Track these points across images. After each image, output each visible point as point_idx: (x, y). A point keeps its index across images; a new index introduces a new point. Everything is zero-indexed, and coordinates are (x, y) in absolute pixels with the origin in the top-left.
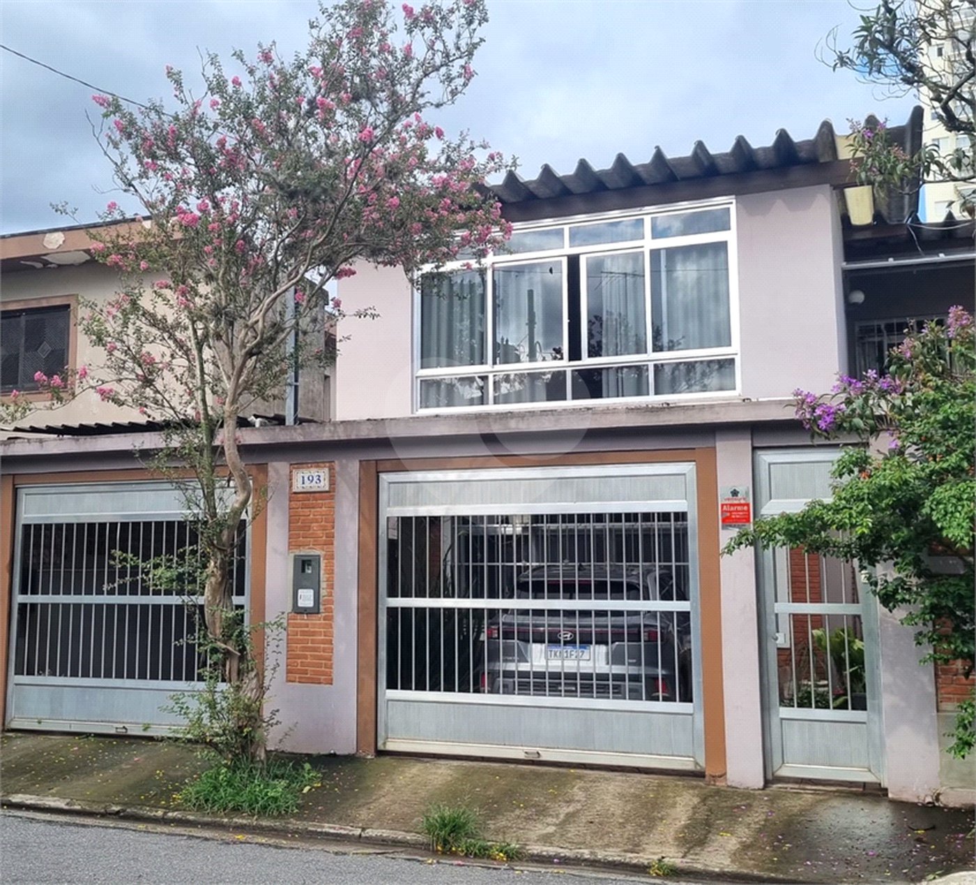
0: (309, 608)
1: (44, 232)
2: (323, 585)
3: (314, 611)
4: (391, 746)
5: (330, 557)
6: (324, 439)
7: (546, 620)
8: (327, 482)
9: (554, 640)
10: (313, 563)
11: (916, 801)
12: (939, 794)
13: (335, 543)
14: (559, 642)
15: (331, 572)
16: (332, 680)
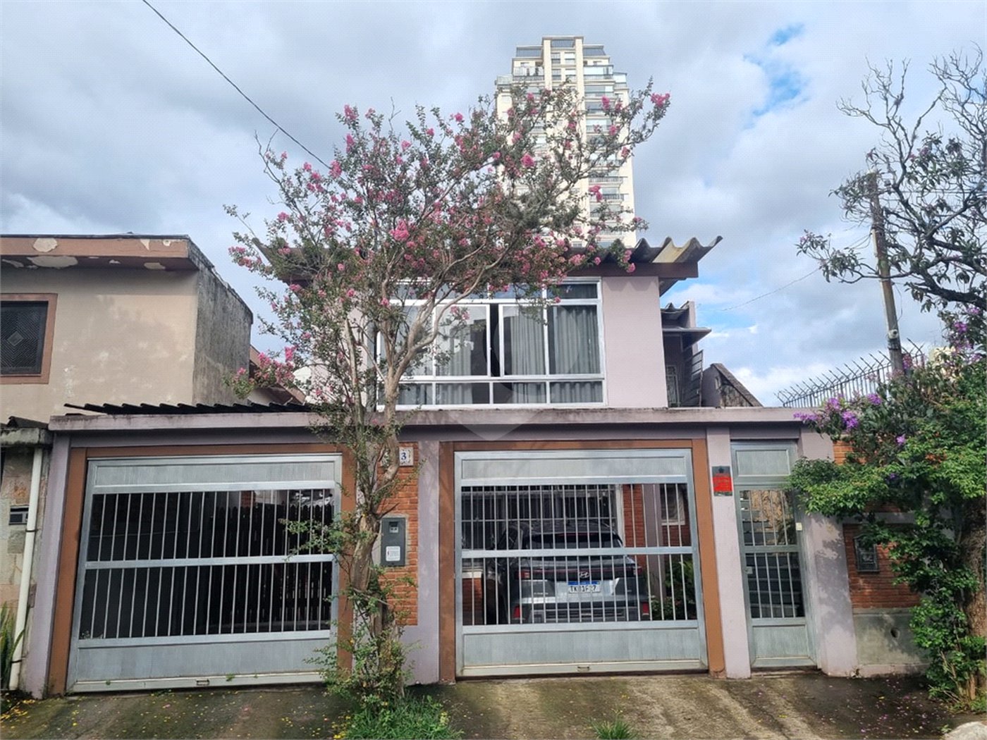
0: (397, 562)
1: (36, 237)
2: (408, 542)
3: (400, 564)
4: (468, 672)
5: (414, 520)
6: (417, 424)
7: (566, 563)
8: (412, 459)
9: (573, 579)
10: (400, 524)
11: (845, 676)
12: (858, 670)
13: (419, 508)
14: (577, 580)
15: (415, 532)
16: (416, 621)
